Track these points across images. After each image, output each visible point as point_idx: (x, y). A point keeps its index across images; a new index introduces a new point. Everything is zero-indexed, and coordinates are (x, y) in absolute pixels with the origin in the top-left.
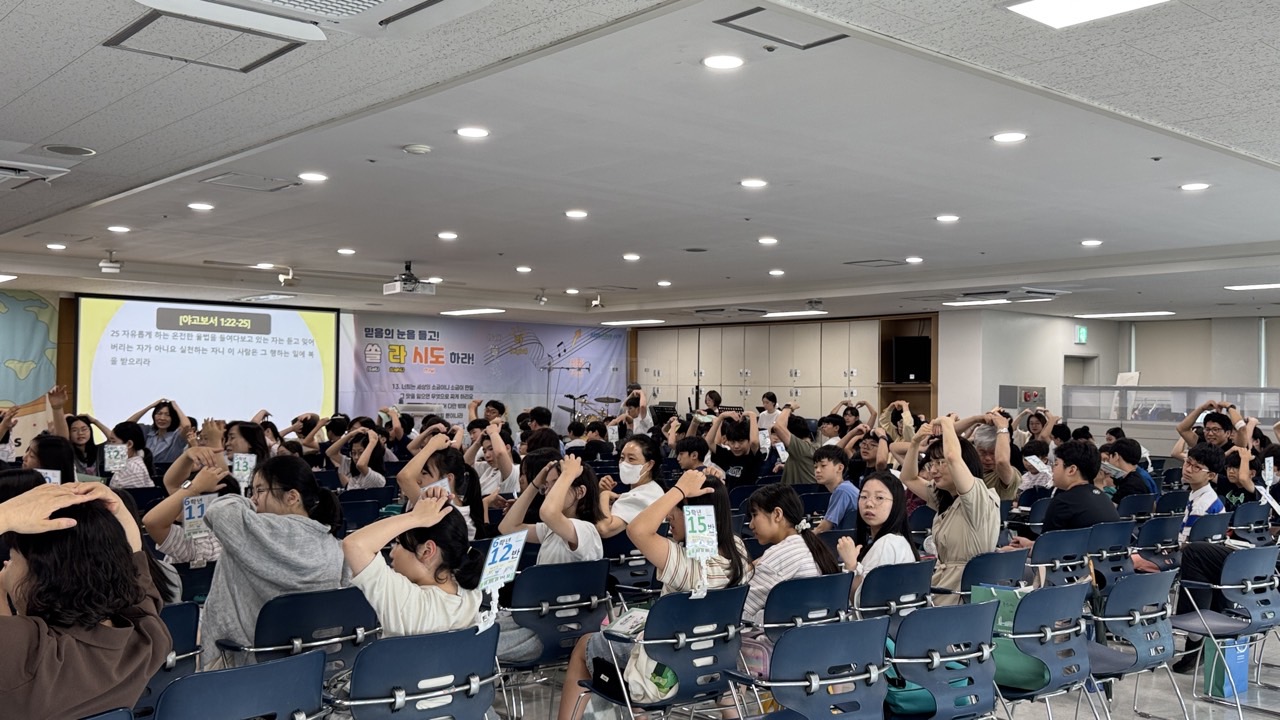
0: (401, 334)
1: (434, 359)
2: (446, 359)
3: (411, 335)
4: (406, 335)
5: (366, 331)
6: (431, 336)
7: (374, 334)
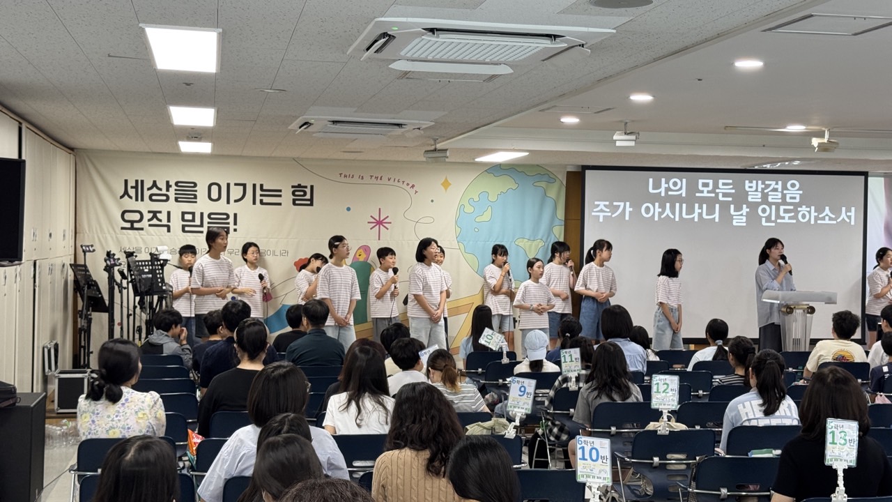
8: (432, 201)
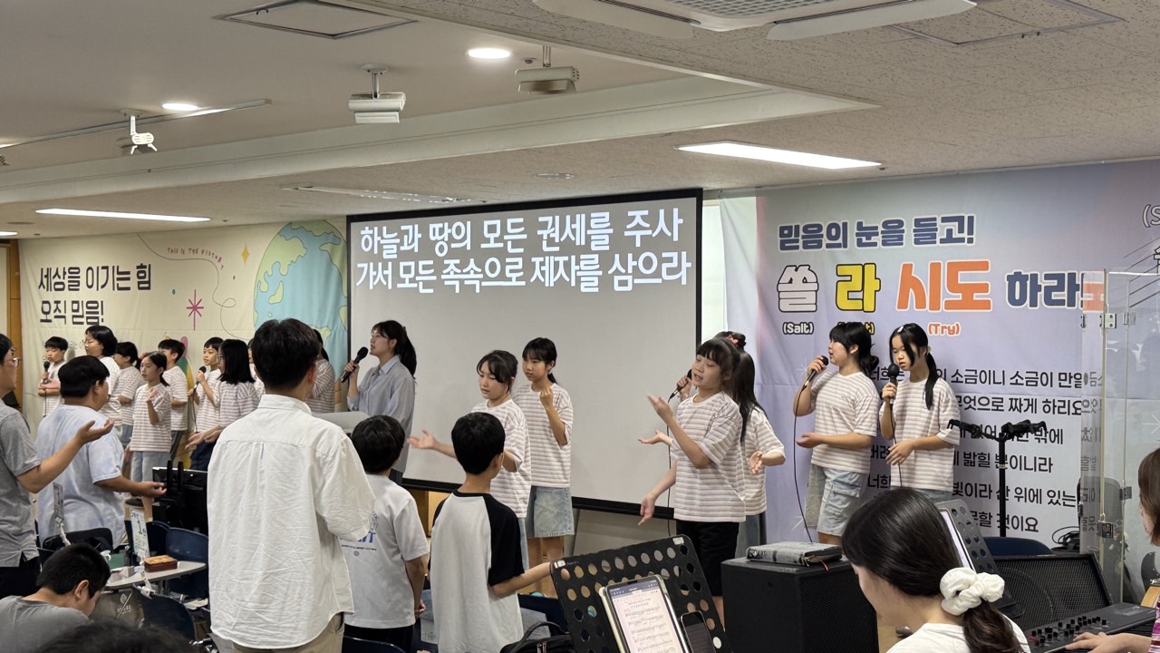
0: (865, 233)
1: (959, 297)
2: (998, 292)
3: (893, 233)
4: (880, 235)
5: (782, 235)
6: (950, 232)
7: (801, 241)
8: (234, 277)
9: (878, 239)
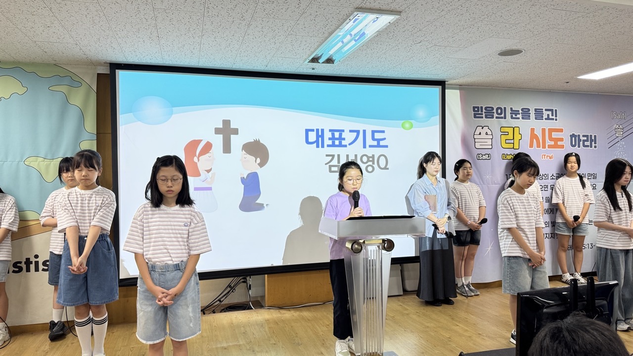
1: (552, 143)
2: (566, 142)
3: (526, 114)
4: (521, 115)
5: (474, 111)
6: (548, 115)
7: (484, 114)
9: (520, 116)
